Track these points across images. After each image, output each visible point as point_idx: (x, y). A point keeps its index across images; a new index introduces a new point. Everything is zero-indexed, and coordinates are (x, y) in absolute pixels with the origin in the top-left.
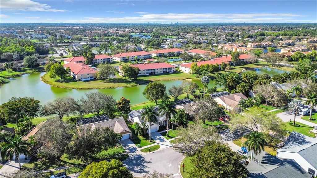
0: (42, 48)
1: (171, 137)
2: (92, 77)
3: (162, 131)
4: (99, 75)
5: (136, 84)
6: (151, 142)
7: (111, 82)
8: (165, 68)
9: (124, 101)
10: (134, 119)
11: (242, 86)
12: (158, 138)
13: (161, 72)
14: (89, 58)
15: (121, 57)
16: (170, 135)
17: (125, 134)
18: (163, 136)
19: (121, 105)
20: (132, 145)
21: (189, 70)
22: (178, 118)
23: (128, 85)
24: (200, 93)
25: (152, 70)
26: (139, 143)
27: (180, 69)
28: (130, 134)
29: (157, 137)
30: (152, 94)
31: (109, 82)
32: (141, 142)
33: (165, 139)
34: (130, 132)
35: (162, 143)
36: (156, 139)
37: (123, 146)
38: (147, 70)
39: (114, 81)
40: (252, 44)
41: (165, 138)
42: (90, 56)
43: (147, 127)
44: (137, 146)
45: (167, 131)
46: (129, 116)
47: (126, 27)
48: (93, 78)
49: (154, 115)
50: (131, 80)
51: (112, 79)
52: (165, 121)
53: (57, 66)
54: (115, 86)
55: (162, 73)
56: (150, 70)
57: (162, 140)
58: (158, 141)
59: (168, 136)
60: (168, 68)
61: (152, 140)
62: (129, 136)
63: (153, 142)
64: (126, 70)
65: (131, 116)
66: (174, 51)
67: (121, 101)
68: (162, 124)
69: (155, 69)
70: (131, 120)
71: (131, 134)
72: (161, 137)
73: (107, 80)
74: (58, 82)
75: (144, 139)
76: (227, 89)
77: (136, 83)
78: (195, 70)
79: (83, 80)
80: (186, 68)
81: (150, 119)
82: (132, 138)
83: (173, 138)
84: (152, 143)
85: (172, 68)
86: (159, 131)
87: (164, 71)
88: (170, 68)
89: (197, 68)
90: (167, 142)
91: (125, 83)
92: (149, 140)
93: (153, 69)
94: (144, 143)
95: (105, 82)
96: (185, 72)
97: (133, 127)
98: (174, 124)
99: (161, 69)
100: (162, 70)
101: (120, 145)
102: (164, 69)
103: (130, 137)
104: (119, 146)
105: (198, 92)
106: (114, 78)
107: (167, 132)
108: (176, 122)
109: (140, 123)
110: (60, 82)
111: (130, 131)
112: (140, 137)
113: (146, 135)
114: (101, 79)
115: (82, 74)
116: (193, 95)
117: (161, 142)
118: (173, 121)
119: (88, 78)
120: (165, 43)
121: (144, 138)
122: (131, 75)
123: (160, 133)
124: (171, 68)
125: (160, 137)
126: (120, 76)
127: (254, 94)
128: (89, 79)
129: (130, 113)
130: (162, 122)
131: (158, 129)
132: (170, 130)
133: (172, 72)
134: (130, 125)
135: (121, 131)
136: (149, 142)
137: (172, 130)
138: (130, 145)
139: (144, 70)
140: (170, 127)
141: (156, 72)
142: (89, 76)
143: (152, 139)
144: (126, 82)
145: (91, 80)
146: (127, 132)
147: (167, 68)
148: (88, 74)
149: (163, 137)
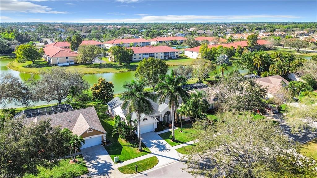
0: (25, 36)
1: (180, 142)
2: (72, 61)
3: (162, 130)
4: (81, 58)
5: (128, 70)
6: (141, 150)
7: (96, 67)
8: (167, 53)
9: (104, 83)
10: (115, 110)
11: (278, 66)
12: (155, 144)
13: (161, 57)
14: (74, 43)
15: (114, 43)
16: (177, 138)
17: (93, 137)
18: (164, 139)
19: (99, 91)
20: (105, 158)
21: (198, 55)
22: (190, 109)
23: (118, 71)
24: (216, 78)
25: (150, 54)
26: (119, 153)
27: (185, 54)
28: (102, 136)
29: (154, 141)
30: (148, 75)
31: (93, 67)
32: (123, 151)
33: (168, 146)
34: (103, 133)
35: (162, 153)
36: (152, 146)
37: (86, 159)
38: (144, 54)
39: (101, 66)
40: (263, 34)
41: (168, 144)
42: (75, 40)
43: (134, 122)
44: (113, 159)
45: (171, 130)
46: (109, 107)
47: (126, 25)
48: (73, 63)
49: (147, 98)
50: (122, 66)
51: (98, 65)
52: (168, 113)
53: (26, 47)
54: (100, 71)
55: (163, 58)
56: (147, 54)
57: (162, 148)
58: (154, 150)
59: (174, 140)
60: (171, 52)
61: (144, 148)
62: (100, 139)
63: (146, 152)
64: (115, 52)
65: (111, 107)
66: (177, 39)
67: (98, 85)
68: (162, 119)
69: (154, 53)
70: (111, 113)
71: (104, 135)
72: (161, 141)
73: (91, 65)
74: (28, 67)
75: (129, 146)
76: (255, 72)
77: (129, 68)
78: (205, 52)
79: (59, 65)
80: (193, 52)
81: (139, 105)
82: (108, 143)
83: (183, 143)
84: (142, 152)
85: (176, 52)
86: (156, 130)
87: (165, 57)
88: (172, 52)
89: (208, 50)
90: (173, 151)
91: (114, 68)
92: (138, 147)
93: (152, 54)
94: (128, 153)
95: (88, 68)
96: (191, 57)
97: (113, 123)
98: (183, 118)
99: (162, 53)
100: (163, 55)
101: (81, 156)
102: (165, 53)
103: (103, 142)
104: (77, 160)
105: (212, 78)
106: (101, 63)
107: (170, 133)
108: (188, 114)
109: (123, 116)
110: (29, 67)
111: (103, 130)
112: (122, 141)
113: (132, 138)
114: (82, 64)
115: (58, 57)
116: (206, 81)
117: (161, 150)
118: (182, 112)
119: (67, 62)
120: (166, 34)
121: (129, 144)
122: (122, 59)
123: (159, 135)
124: (174, 52)
125: (159, 142)
126: (108, 60)
127: (296, 77)
128: (68, 64)
129: (111, 102)
130: (163, 116)
131: (156, 126)
132: (176, 128)
133: (176, 57)
134: (109, 120)
135: (85, 131)
136: (137, 150)
137: (180, 129)
138: (100, 157)
139: (140, 54)
140: (177, 124)
141: (155, 57)
142: (68, 60)
143: (143, 145)
144: (116, 67)
145: (70, 65)
146: (96, 132)
147: (169, 53)
148: (67, 58)
149: (164, 142)
